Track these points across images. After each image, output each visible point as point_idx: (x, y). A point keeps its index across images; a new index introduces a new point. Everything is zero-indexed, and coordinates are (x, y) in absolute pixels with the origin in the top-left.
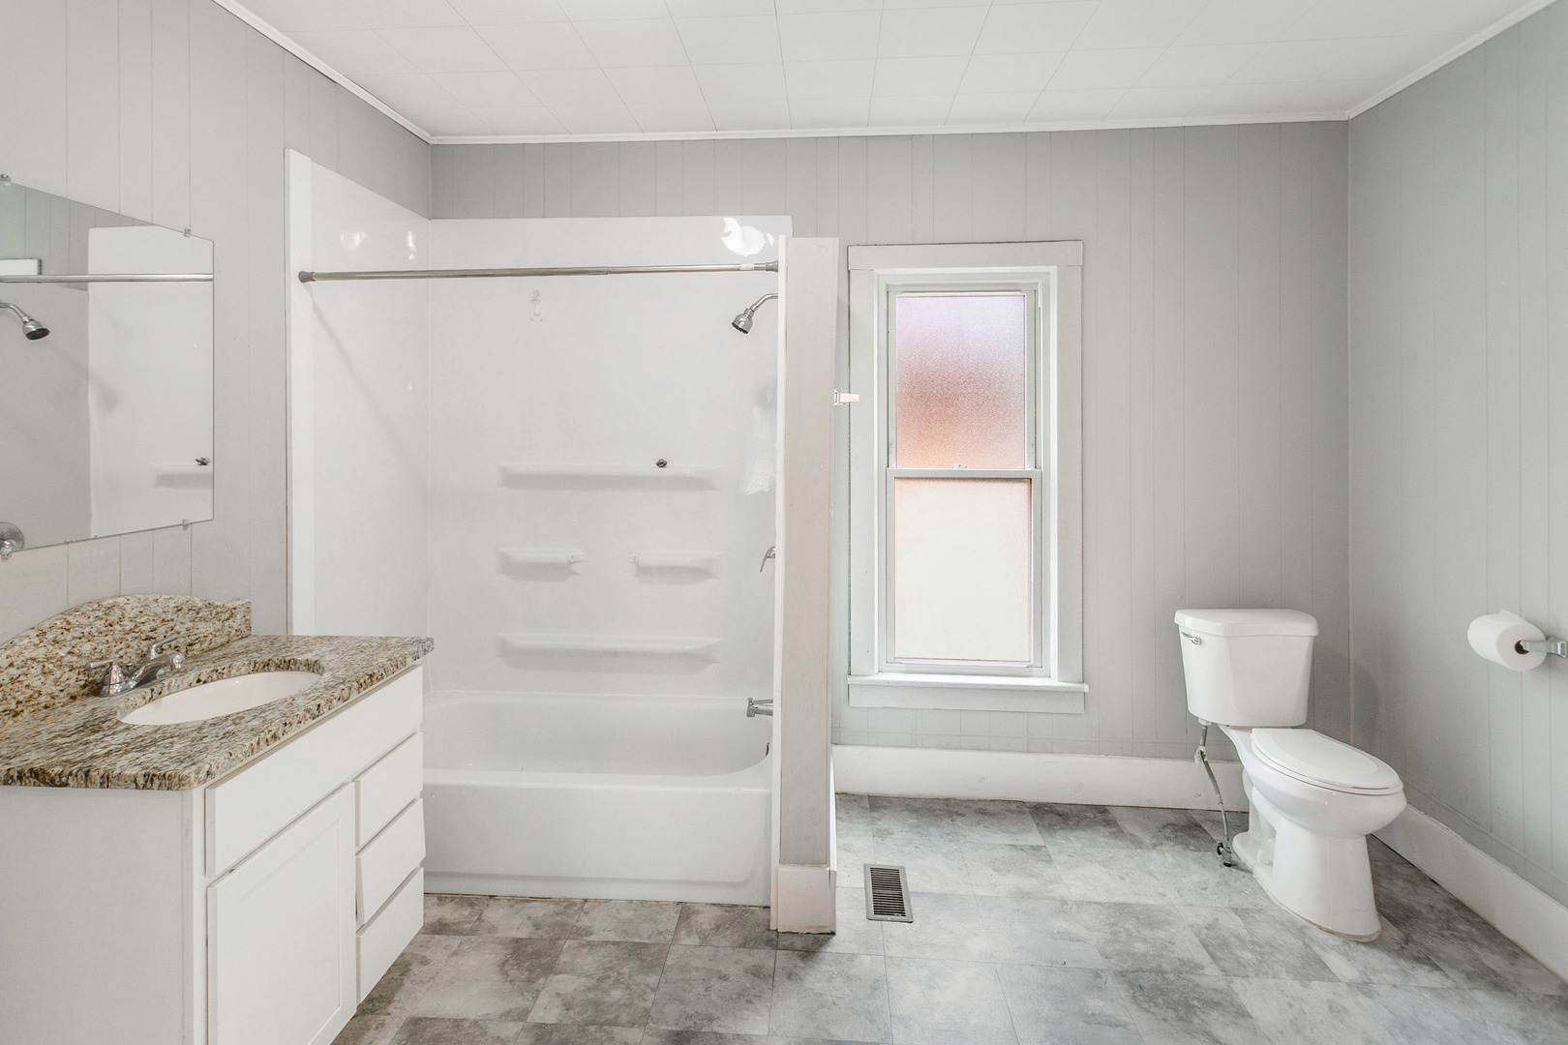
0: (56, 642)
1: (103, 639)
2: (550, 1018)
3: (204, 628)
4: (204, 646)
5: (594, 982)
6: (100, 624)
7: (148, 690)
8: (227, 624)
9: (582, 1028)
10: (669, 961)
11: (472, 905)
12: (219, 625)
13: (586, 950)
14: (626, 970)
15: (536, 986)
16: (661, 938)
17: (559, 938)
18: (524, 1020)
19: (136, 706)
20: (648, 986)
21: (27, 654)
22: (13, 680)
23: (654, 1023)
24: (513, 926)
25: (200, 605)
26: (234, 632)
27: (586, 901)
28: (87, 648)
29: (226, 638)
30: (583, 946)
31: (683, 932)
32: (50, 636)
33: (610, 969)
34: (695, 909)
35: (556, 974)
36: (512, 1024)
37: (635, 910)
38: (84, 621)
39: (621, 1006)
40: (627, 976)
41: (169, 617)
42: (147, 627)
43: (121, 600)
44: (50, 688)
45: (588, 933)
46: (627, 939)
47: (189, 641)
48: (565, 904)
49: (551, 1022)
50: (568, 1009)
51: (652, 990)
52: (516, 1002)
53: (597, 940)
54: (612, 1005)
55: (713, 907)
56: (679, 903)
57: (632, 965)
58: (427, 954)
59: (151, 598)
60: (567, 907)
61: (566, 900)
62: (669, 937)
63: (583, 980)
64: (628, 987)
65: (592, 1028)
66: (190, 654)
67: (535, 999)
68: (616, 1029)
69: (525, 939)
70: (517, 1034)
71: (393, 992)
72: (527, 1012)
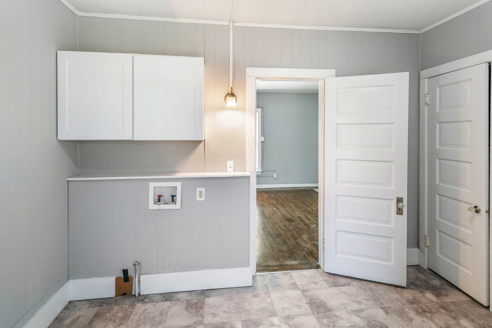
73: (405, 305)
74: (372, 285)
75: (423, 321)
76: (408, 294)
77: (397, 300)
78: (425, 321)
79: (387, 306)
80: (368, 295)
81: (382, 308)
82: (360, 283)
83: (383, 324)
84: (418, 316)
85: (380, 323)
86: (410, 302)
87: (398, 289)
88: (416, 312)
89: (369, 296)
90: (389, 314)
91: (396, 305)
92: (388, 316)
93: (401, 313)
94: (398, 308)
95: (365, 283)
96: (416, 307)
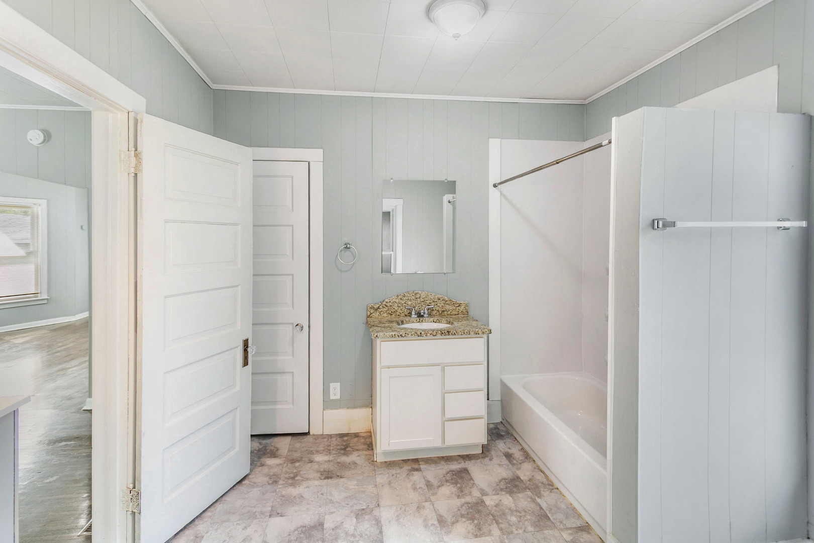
0: (401, 299)
1: (414, 301)
2: (487, 503)
3: (448, 307)
4: (448, 313)
5: (515, 509)
6: (413, 297)
7: (418, 319)
8: (457, 308)
9: (490, 514)
10: (545, 532)
11: (526, 458)
12: (454, 308)
13: (529, 500)
14: (529, 517)
15: (500, 492)
16: (559, 524)
17: (529, 489)
18: (482, 496)
19: (413, 322)
20: (525, 528)
21: (394, 300)
22: (390, 306)
23: (507, 538)
24: (525, 472)
25: (447, 299)
26: (460, 312)
27: (558, 489)
28: (410, 303)
29: (457, 313)
30: (531, 498)
31: (570, 532)
32: (400, 297)
33: (525, 512)
34: (590, 532)
35: (510, 496)
36: (479, 493)
37: (568, 508)
38: (409, 295)
39: (508, 522)
40: (525, 519)
41: (436, 301)
42: (428, 302)
43: (420, 292)
44: (399, 311)
45: (540, 497)
46: (547, 512)
47: (442, 310)
48: (550, 483)
49: (486, 504)
50: (495, 506)
51: (524, 531)
52: (488, 490)
53: (538, 501)
54: (506, 519)
55: (599, 539)
56: (587, 523)
57: (534, 519)
58: (495, 458)
59: (429, 293)
60: (549, 485)
61: (552, 482)
62: (562, 527)
63: (513, 505)
64: (519, 522)
65: (491, 517)
66: (443, 314)
67: (494, 495)
68: (495, 525)
69: (521, 480)
70: (476, 496)
71: (473, 459)
72: (487, 495)
73: (275, 491)
74: (219, 507)
75: (306, 487)
76: (260, 477)
77: (263, 494)
78: (307, 485)
79: (270, 509)
80: (238, 522)
81: (270, 516)
82: (205, 520)
83: (298, 528)
84: (298, 488)
85: (295, 530)
86: (271, 484)
87: (243, 483)
88: (291, 486)
89: (239, 520)
90: (285, 513)
91: (272, 500)
92: (287, 516)
93: (287, 500)
94: (278, 500)
95: (208, 514)
96: (284, 483)
